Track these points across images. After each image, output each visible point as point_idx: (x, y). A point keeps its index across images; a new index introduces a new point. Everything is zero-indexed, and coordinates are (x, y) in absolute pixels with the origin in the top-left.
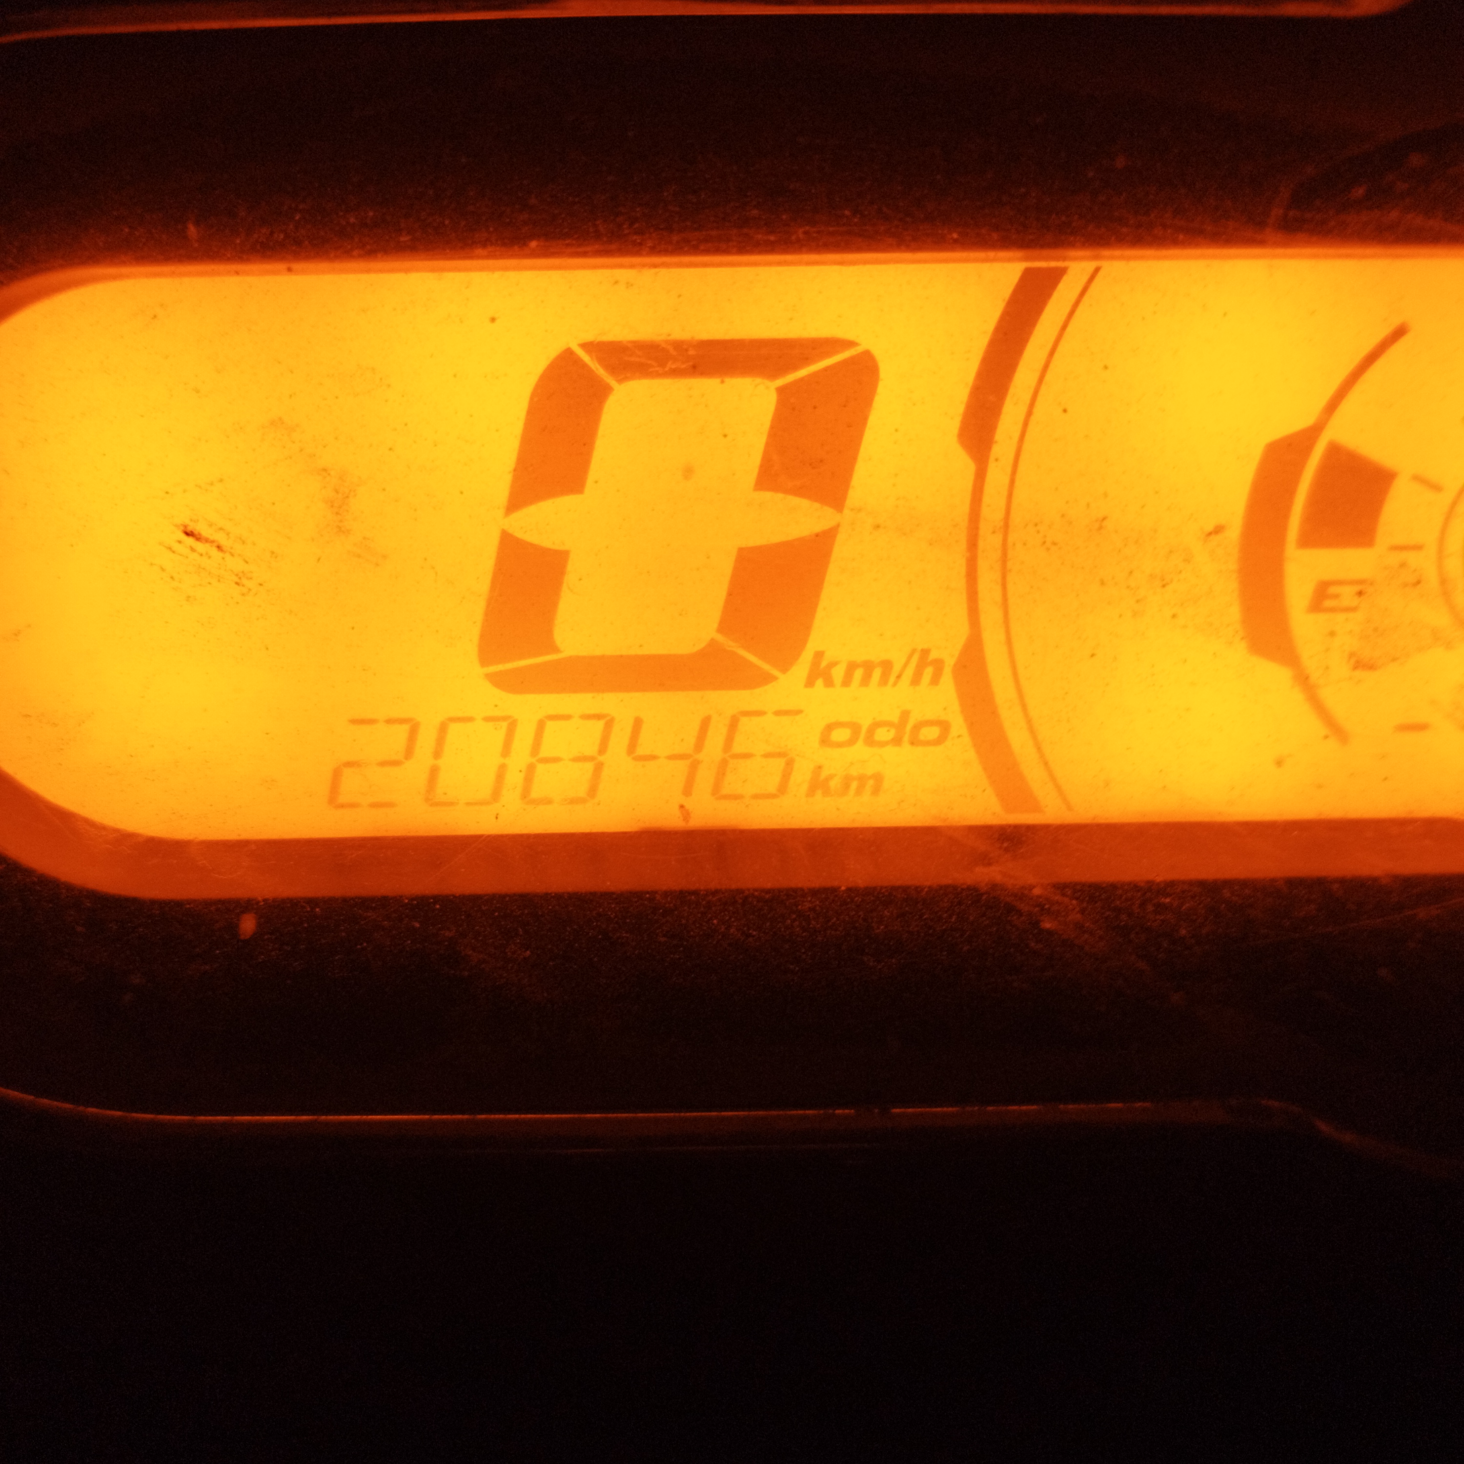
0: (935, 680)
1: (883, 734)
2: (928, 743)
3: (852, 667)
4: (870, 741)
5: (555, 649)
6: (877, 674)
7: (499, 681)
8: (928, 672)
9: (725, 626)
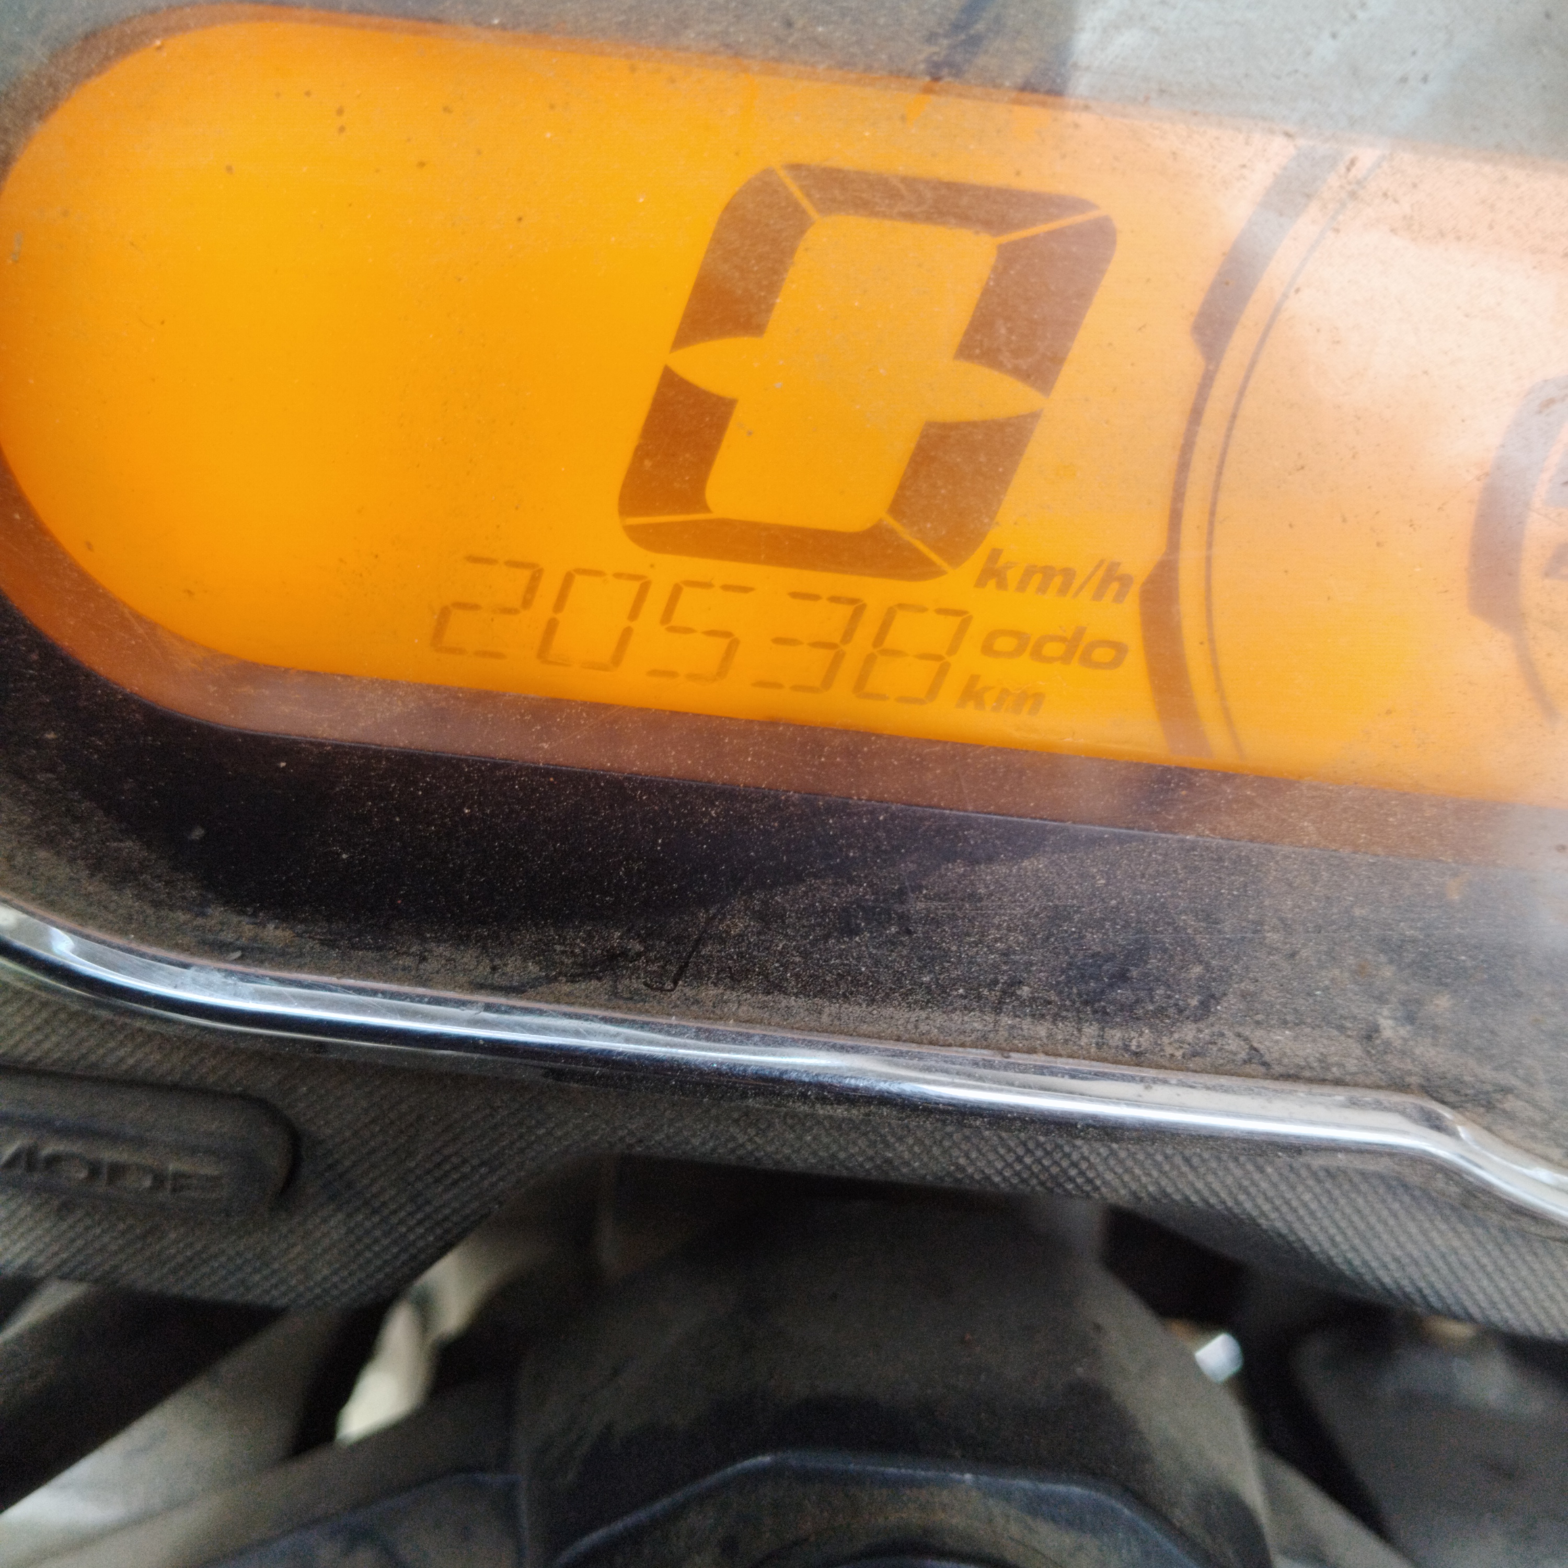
0: (1119, 597)
1: (1052, 649)
2: (1098, 665)
3: (1029, 572)
4: (1037, 654)
5: (706, 509)
6: (1058, 581)
7: (641, 535)
8: (1115, 586)
9: (897, 508)
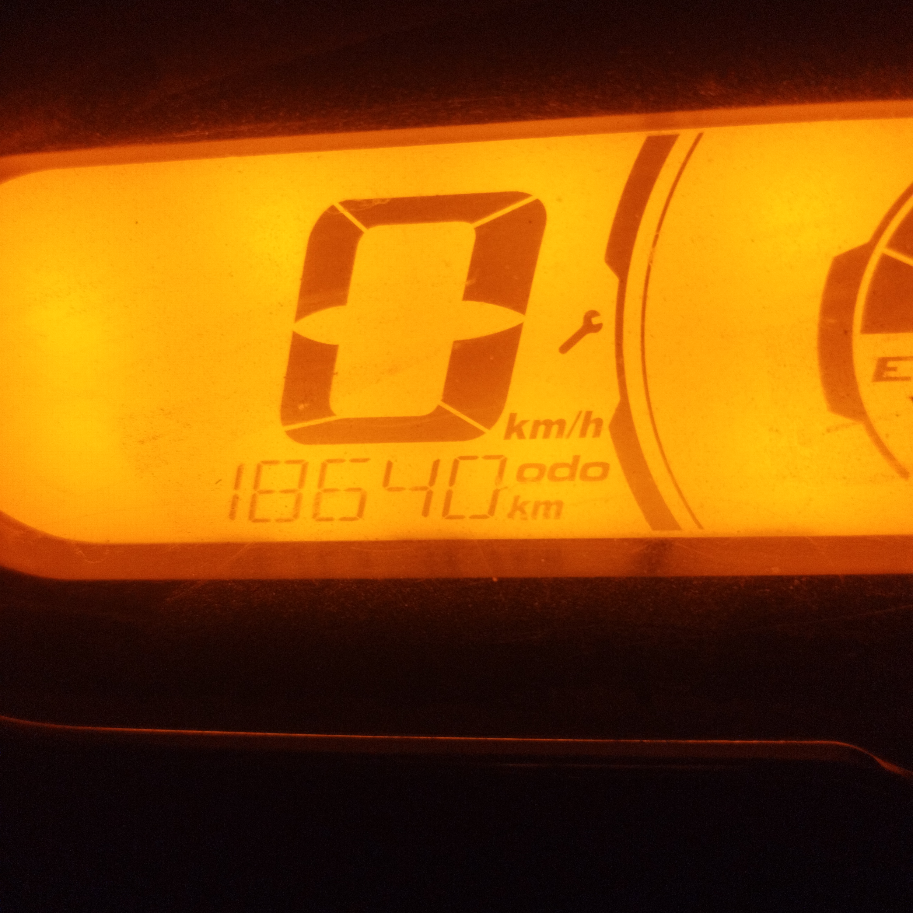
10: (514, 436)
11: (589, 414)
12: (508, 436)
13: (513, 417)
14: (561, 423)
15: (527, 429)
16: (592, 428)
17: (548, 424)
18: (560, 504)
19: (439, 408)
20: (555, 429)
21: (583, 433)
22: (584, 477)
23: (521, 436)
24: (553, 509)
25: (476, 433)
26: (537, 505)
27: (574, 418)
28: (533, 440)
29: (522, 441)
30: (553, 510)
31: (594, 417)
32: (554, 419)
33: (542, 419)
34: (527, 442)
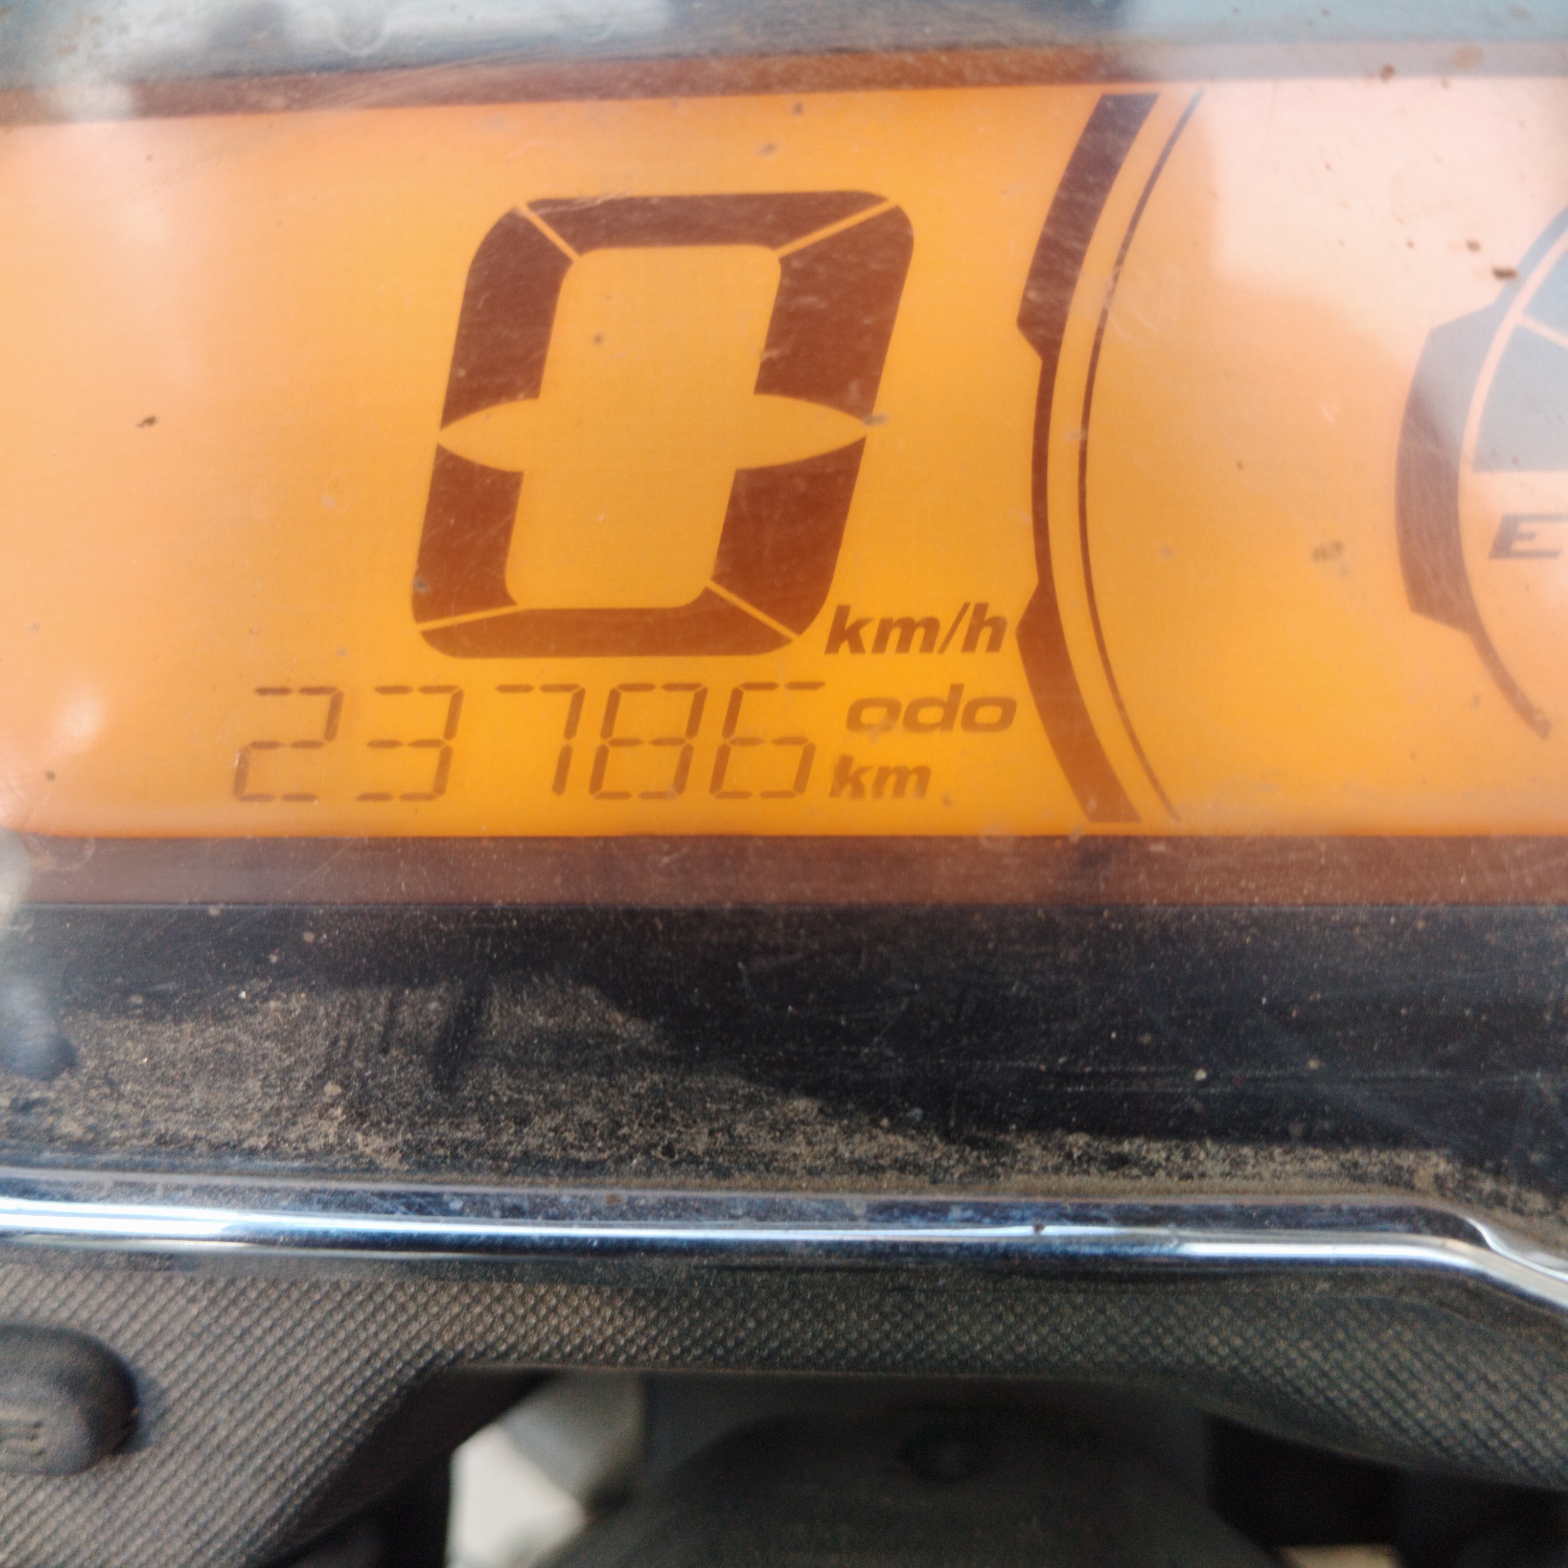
10: (845, 647)
11: (981, 609)
12: (832, 646)
13: (842, 612)
14: (931, 625)
15: (868, 635)
16: (985, 634)
17: (908, 626)
18: (923, 773)
19: (707, 594)
20: (919, 635)
21: (970, 644)
22: (970, 723)
23: (857, 647)
24: (913, 780)
25: (775, 642)
26: (884, 773)
27: (953, 618)
28: (878, 657)
29: (858, 657)
30: (912, 782)
31: (989, 615)
32: (917, 617)
33: (895, 619)
34: (868, 657)
